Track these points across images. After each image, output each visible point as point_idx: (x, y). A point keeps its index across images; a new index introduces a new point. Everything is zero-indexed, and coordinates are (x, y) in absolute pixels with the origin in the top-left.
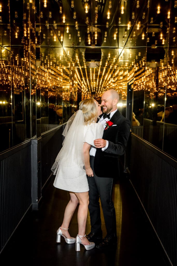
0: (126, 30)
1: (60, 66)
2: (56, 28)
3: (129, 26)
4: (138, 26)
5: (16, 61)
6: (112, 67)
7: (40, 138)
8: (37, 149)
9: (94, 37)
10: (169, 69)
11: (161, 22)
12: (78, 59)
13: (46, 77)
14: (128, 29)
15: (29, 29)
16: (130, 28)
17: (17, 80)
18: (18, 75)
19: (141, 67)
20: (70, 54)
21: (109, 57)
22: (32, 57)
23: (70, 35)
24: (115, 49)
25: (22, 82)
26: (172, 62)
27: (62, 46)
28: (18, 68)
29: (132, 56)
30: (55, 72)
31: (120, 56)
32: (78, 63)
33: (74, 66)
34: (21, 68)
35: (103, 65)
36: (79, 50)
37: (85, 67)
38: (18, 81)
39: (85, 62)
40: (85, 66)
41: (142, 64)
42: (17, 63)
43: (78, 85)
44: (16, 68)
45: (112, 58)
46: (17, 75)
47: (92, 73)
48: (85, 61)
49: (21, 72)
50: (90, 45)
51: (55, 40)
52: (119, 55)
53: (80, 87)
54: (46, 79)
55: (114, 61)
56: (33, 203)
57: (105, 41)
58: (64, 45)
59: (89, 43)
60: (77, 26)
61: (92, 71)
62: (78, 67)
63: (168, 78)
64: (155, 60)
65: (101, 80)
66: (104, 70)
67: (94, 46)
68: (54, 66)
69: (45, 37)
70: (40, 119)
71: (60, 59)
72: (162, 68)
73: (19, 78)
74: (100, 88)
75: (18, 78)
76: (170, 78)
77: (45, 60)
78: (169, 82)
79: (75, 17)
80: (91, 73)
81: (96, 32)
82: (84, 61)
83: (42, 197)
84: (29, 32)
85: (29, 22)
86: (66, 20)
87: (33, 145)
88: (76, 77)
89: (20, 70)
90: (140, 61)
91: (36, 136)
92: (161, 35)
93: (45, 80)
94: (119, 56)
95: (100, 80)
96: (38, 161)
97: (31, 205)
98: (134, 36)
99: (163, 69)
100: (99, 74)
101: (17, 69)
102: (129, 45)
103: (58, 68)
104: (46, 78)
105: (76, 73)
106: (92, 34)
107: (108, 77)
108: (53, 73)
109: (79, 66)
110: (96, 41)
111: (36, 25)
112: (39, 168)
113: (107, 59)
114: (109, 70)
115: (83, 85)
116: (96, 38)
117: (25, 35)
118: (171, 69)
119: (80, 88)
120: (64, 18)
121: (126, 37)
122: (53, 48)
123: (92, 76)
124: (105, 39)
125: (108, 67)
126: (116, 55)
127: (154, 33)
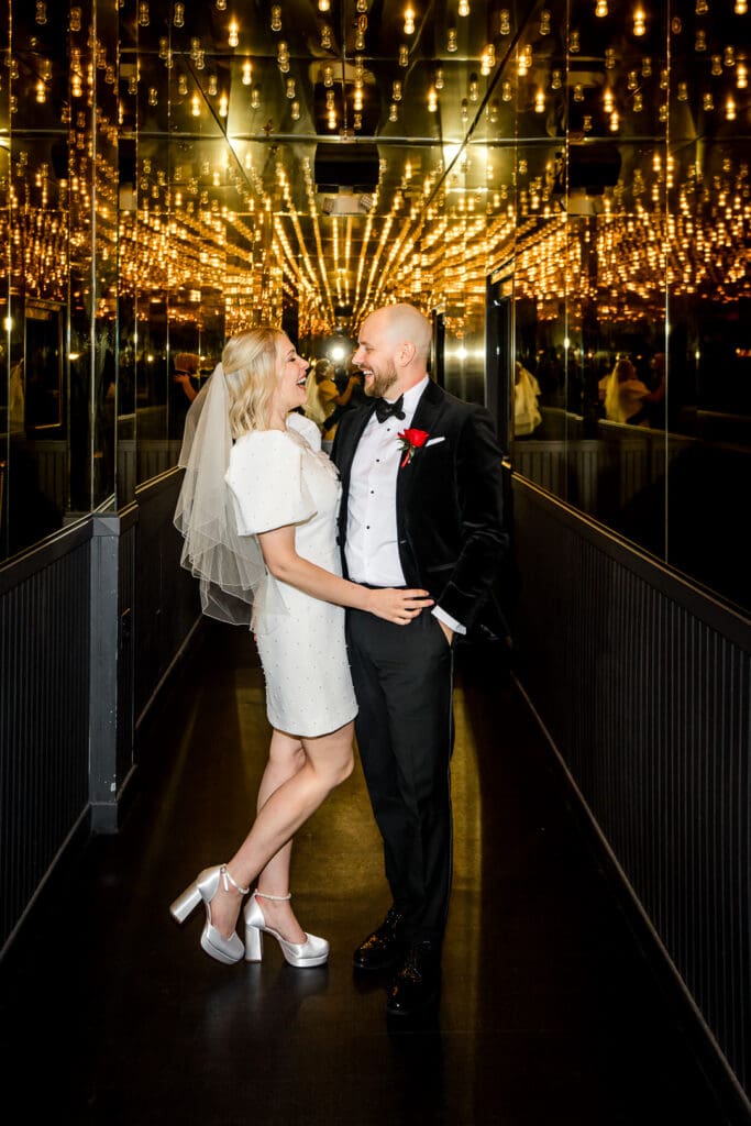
0: (474, 77)
1: (215, 209)
2: (200, 66)
3: (487, 61)
4: (523, 63)
5: (36, 192)
6: (419, 215)
7: (132, 507)
8: (116, 555)
9: (352, 102)
10: (642, 221)
11: (608, 48)
12: (287, 185)
13: (158, 251)
14: (485, 71)
15: (91, 68)
16: (492, 68)
17: (41, 262)
18: (44, 245)
19: (524, 213)
20: (253, 164)
21: (409, 175)
22: (102, 175)
23: (256, 94)
24: (433, 147)
25: (59, 272)
26: (651, 195)
27: (225, 133)
28: (44, 216)
29: (493, 171)
30: (191, 231)
31: (450, 173)
32: (286, 197)
33: (268, 208)
34: (57, 216)
35: (385, 207)
36: (289, 151)
37: (314, 215)
38: (44, 266)
39: (315, 197)
40: (313, 209)
41: (529, 203)
42: (41, 198)
43: (286, 279)
44: (35, 218)
45: (417, 181)
46: (41, 246)
47: (339, 237)
48: (313, 190)
49: (58, 232)
50: (335, 132)
51: (196, 112)
52: (447, 168)
53: (293, 287)
54: (155, 260)
55: (427, 191)
56: (92, 803)
57: (393, 118)
58: (234, 129)
59: (332, 125)
60: (283, 58)
61: (339, 227)
62: (286, 214)
63: (636, 253)
64: (584, 189)
65: (376, 263)
66: (388, 225)
67: (349, 135)
68: (191, 211)
69: (158, 98)
70: (134, 415)
71: (216, 183)
72: (605, 218)
73: (50, 253)
74: (369, 291)
75: (43, 257)
76: (643, 256)
77: (155, 188)
78: (637, 267)
79: (276, 25)
80: (335, 235)
81: (359, 85)
82: (310, 192)
83: (134, 767)
84: (91, 80)
85: (94, 44)
86: (240, 36)
87: (99, 542)
88: (277, 252)
89: (54, 225)
90: (523, 193)
91: (112, 500)
92: (608, 97)
93: (151, 263)
94: (447, 173)
95: (369, 260)
96: (121, 609)
97: (85, 811)
98: (506, 98)
99: (608, 221)
100: (366, 239)
101: (43, 222)
102: (485, 133)
103: (206, 216)
104: (157, 255)
105: (278, 237)
106: (343, 92)
107: (401, 250)
108: (184, 237)
109: (287, 210)
110: (358, 117)
111: (123, 54)
112: (124, 641)
113: (400, 183)
114: (407, 226)
115: (304, 280)
116: (358, 106)
117: (77, 92)
118: (646, 223)
119: (291, 293)
120: (234, 27)
121: (474, 104)
122: (186, 142)
123: (341, 247)
124: (394, 108)
125: (404, 212)
126: (434, 169)
127: (578, 88)
